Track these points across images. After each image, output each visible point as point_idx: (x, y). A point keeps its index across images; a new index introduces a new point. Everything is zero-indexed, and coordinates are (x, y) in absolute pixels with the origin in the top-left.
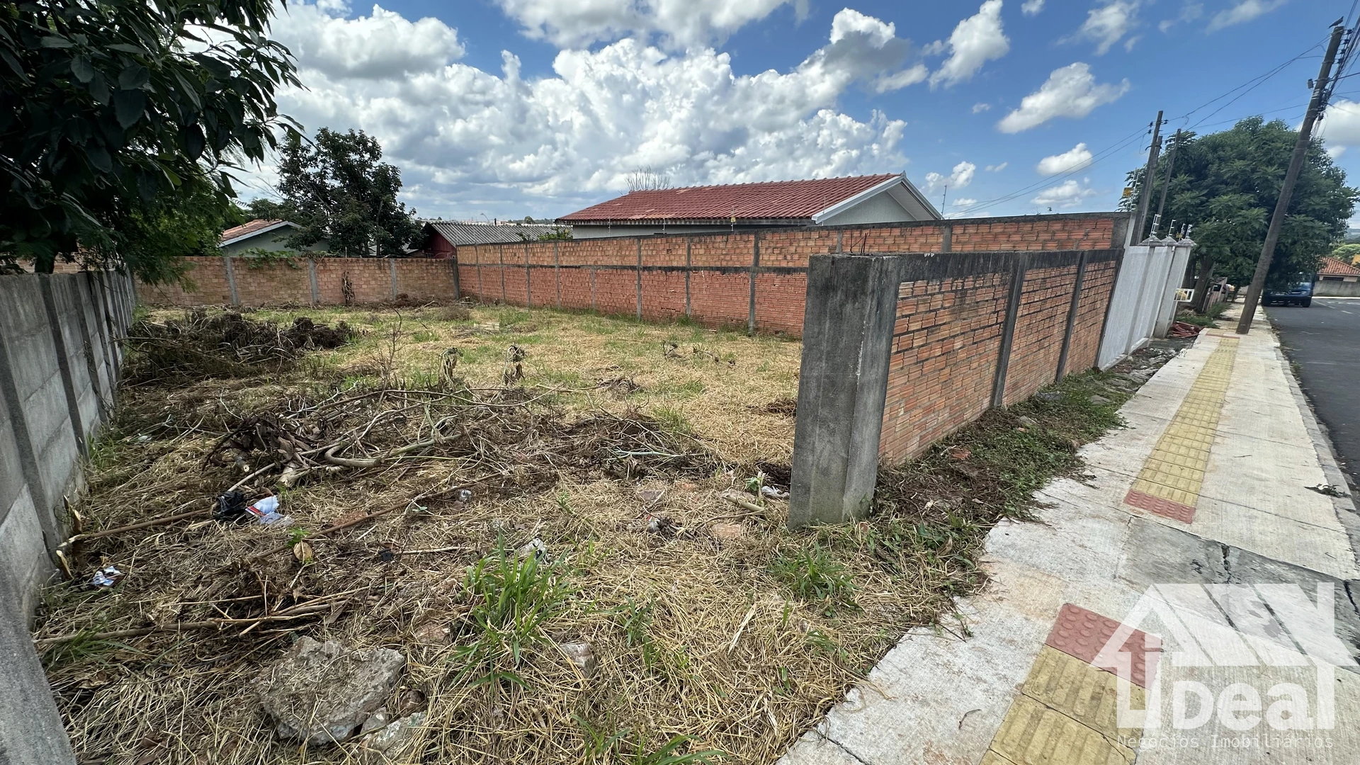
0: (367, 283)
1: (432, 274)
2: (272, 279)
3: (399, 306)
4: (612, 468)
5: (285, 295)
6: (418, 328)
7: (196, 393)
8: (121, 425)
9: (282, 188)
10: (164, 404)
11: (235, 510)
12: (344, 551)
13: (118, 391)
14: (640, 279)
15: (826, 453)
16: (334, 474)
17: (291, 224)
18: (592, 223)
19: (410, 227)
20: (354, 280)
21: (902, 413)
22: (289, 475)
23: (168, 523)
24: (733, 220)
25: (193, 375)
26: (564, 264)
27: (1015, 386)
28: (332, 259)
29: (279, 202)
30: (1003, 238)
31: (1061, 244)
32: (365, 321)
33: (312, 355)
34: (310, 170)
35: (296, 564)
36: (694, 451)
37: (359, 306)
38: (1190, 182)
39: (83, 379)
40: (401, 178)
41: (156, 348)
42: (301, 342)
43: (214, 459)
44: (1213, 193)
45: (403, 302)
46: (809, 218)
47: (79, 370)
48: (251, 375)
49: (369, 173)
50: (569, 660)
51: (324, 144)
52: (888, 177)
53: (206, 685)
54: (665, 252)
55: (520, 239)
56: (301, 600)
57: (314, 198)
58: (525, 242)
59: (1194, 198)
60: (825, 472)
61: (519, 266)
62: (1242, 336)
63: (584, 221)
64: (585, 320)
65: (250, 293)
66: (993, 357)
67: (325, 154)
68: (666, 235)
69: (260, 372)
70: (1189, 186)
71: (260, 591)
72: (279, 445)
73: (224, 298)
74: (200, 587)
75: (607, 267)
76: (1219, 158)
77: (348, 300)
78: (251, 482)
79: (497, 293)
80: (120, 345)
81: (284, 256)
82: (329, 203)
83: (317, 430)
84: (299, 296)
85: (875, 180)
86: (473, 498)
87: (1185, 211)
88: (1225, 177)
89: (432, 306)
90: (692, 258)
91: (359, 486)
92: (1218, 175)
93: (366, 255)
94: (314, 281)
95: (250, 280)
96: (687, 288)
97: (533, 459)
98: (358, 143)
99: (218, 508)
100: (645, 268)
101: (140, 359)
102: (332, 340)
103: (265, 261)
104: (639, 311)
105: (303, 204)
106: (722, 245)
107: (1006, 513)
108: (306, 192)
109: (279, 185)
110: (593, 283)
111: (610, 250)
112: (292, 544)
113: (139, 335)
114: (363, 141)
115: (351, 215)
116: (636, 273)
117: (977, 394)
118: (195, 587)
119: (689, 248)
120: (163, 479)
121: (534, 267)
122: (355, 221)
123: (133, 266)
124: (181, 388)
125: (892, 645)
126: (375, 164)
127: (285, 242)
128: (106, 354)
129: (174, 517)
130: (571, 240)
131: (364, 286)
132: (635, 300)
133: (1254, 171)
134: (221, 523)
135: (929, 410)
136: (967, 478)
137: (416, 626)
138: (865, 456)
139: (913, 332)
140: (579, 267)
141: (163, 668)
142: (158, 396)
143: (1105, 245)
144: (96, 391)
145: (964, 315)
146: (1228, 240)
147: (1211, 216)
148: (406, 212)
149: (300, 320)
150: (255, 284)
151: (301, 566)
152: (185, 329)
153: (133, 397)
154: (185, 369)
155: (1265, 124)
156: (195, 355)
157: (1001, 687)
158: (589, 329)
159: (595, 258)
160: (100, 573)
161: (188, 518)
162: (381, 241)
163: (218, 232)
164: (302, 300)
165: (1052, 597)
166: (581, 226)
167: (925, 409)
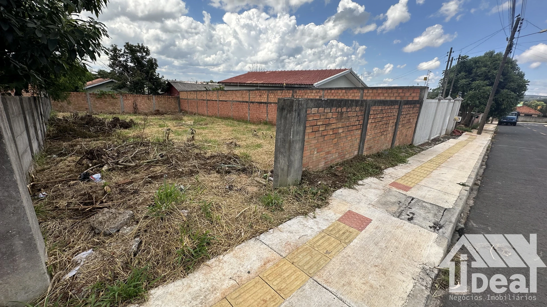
0: (143, 105)
1: (169, 102)
2: (105, 102)
3: (156, 114)
4: (219, 170)
5: (111, 109)
6: (161, 122)
7: (74, 143)
8: (47, 152)
9: (110, 66)
10: (62, 146)
11: (86, 177)
12: (121, 190)
13: (45, 141)
14: (249, 106)
15: (283, 164)
16: (121, 168)
17: (113, 80)
18: (232, 84)
19: (161, 83)
20: (138, 103)
21: (316, 153)
22: (105, 167)
23: (63, 181)
24: (285, 84)
25: (73, 137)
26: (221, 100)
27: (370, 148)
28: (130, 95)
29: (109, 71)
30: (381, 95)
31: (402, 97)
32: (141, 119)
33: (118, 131)
34: (121, 59)
35: (105, 193)
36: (250, 166)
37: (140, 114)
38: (466, 75)
39: (33, 135)
40: (158, 63)
41: (59, 126)
42: (115, 126)
43: (80, 163)
44: (474, 80)
45: (158, 113)
46: (313, 85)
47: (32, 131)
48: (96, 137)
49: (145, 61)
50: (182, 214)
51: (127, 49)
52: (345, 70)
53: (75, 224)
54: (259, 96)
55: (205, 89)
56: (105, 202)
57: (123, 70)
58: (207, 90)
59: (467, 81)
60: (283, 170)
61: (203, 100)
62: (478, 135)
63: (229, 83)
64: (227, 122)
65: (97, 107)
66: (358, 137)
67: (128, 53)
68: (260, 90)
69: (99, 136)
70: (465, 77)
71: (93, 200)
72: (102, 158)
73: (86, 109)
74: (74, 199)
75: (237, 101)
76: (477, 66)
77: (136, 111)
78: (92, 170)
79: (195, 111)
80: (46, 124)
81: (110, 93)
82: (129, 72)
83: (116, 154)
84: (116, 109)
85: (340, 71)
86: (168, 177)
87: (463, 87)
88: (478, 74)
89: (169, 114)
90: (269, 99)
91: (129, 172)
92: (476, 73)
93: (144, 93)
94: (122, 103)
95: (96, 102)
96: (267, 110)
97: (191, 166)
98: (141, 49)
99: (80, 177)
100: (251, 102)
101: (53, 130)
102: (127, 126)
103: (103, 95)
104: (249, 119)
105: (118, 72)
106: (280, 94)
107: (345, 186)
108: (120, 68)
109: (109, 65)
110: (231, 107)
111: (238, 95)
112: (104, 186)
113: (52, 121)
114: (143, 48)
115: (138, 78)
116: (248, 104)
117: (351, 149)
118: (72, 198)
119: (268, 95)
120: (62, 169)
121: (209, 100)
122: (139, 80)
123: (51, 94)
124: (69, 141)
125: (290, 219)
126: (148, 57)
127: (111, 88)
128: (41, 127)
129: (65, 179)
130: (224, 90)
131: (142, 106)
132: (247, 115)
133: (489, 72)
134: (81, 182)
135: (328, 153)
136: (337, 176)
137: (138, 205)
138: (296, 165)
139: (319, 125)
140: (226, 101)
141: (61, 219)
142: (60, 144)
143: (417, 99)
144: (38, 140)
145: (343, 121)
146: (478, 98)
147: (473, 89)
148: (160, 77)
149: (115, 118)
150: (99, 104)
151: (106, 193)
152: (71, 120)
153: (51, 144)
154: (70, 134)
155: (495, 53)
156: (74, 129)
157: (317, 230)
158: (228, 125)
159: (233, 98)
160: (41, 194)
161: (70, 180)
162: (150, 88)
163: (85, 83)
164: (117, 111)
165: (345, 208)
166: (228, 85)
167: (326, 153)
